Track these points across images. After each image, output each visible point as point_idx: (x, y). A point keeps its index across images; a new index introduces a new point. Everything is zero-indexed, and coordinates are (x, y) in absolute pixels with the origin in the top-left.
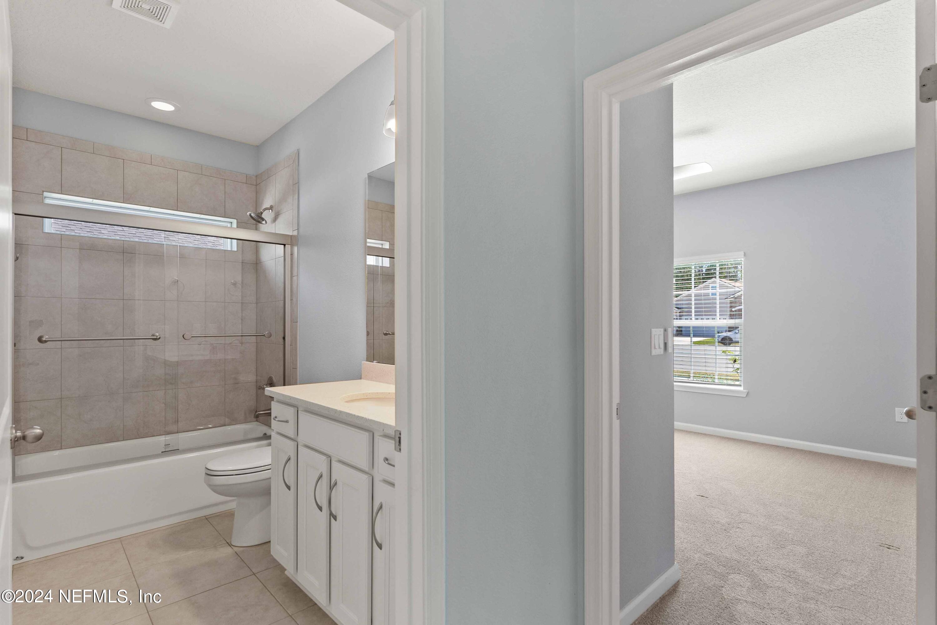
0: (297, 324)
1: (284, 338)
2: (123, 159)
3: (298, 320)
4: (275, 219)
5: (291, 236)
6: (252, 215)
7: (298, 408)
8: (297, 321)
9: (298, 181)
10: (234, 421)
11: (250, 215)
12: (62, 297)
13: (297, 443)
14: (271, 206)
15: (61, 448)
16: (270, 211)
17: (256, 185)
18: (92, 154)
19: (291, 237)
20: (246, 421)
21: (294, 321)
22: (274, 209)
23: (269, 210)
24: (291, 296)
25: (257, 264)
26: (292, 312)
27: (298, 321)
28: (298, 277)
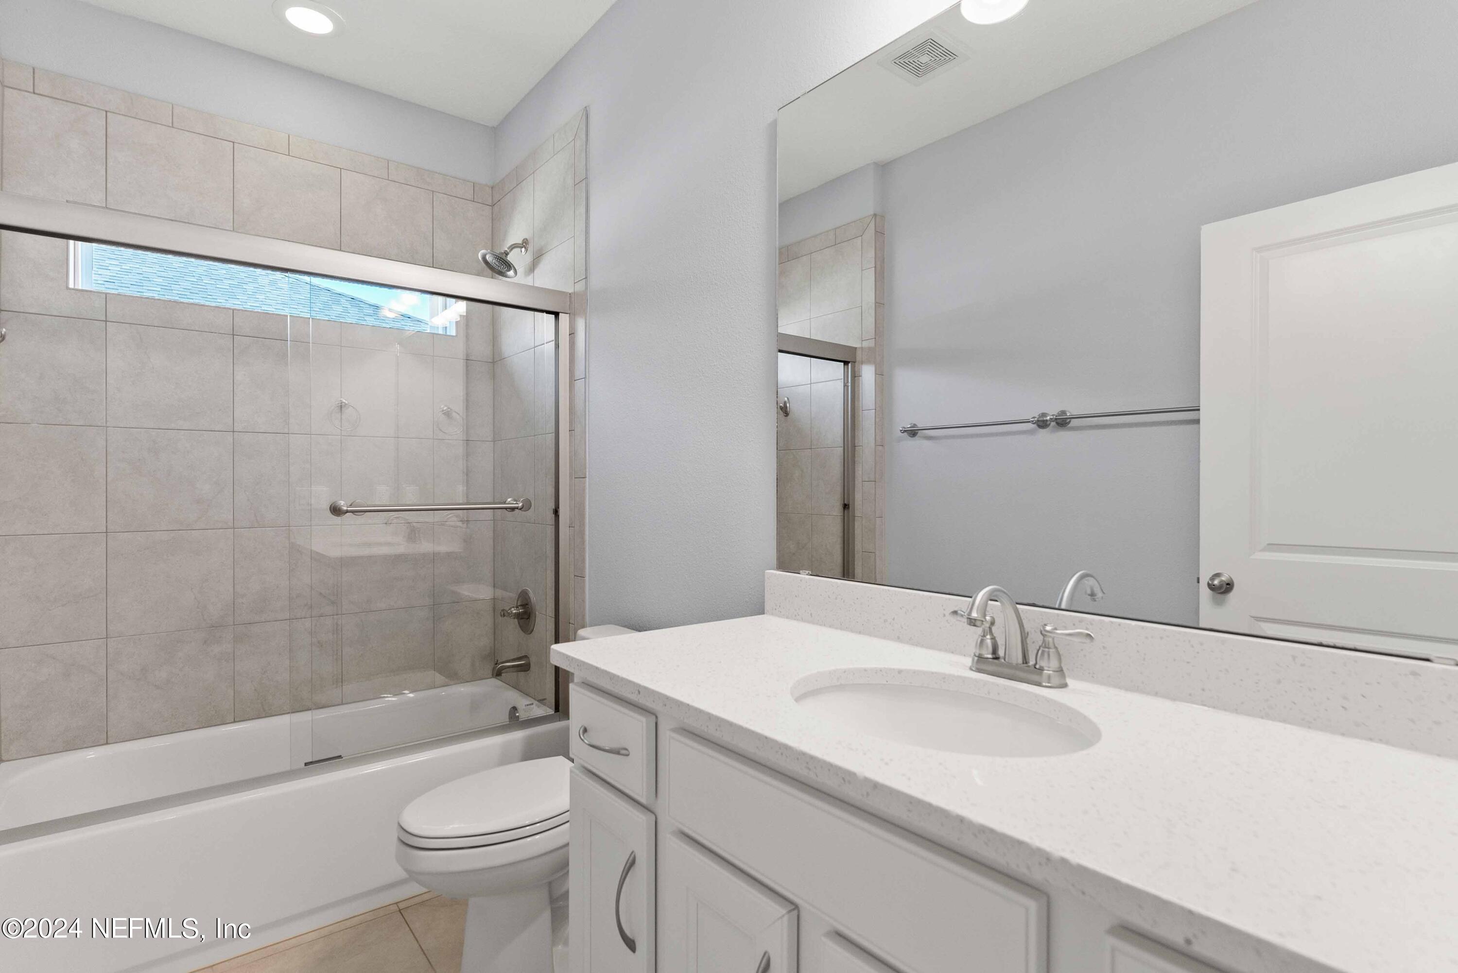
0: (585, 483)
1: (556, 512)
2: (233, 142)
3: (587, 474)
4: (532, 268)
5: (570, 294)
6: (487, 257)
7: (657, 717)
8: (585, 474)
9: (586, 174)
10: (453, 677)
11: (484, 258)
12: (108, 424)
13: (656, 818)
14: (524, 240)
15: (107, 741)
16: (521, 251)
17: (493, 206)
18: (169, 128)
19: (570, 297)
20: (474, 678)
21: (579, 476)
22: (530, 248)
23: (519, 249)
24: (571, 422)
25: (493, 362)
26: (574, 455)
27: (587, 476)
28: (587, 380)
